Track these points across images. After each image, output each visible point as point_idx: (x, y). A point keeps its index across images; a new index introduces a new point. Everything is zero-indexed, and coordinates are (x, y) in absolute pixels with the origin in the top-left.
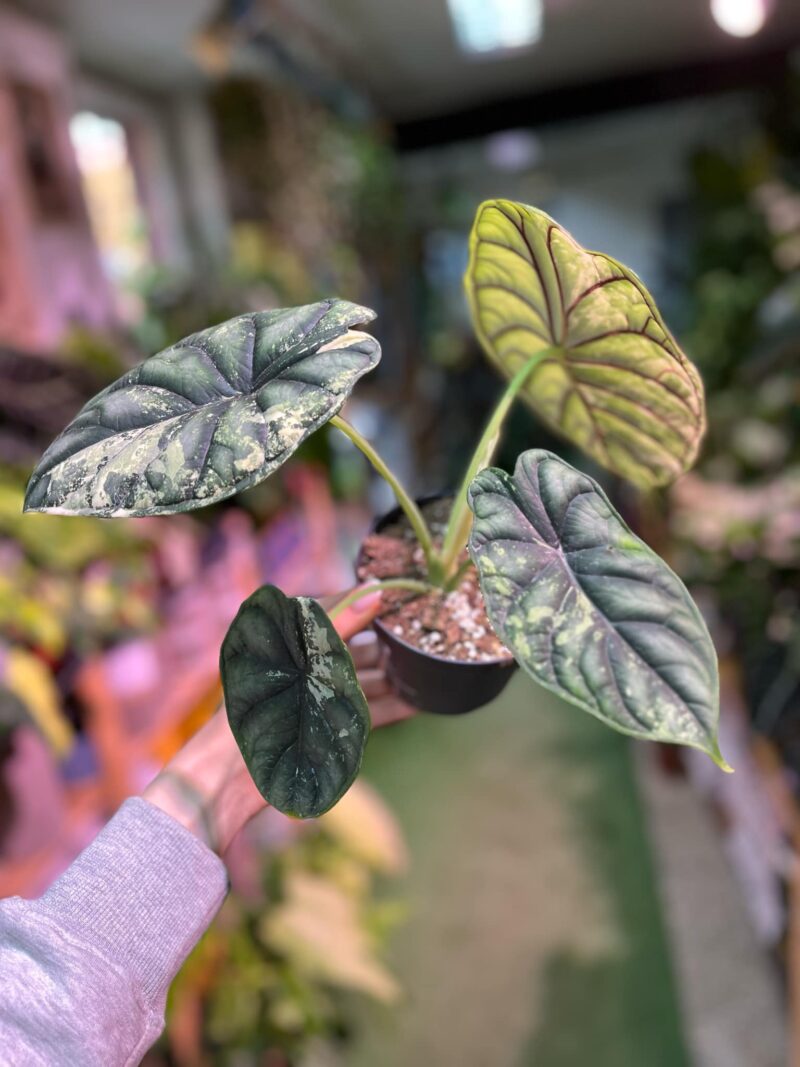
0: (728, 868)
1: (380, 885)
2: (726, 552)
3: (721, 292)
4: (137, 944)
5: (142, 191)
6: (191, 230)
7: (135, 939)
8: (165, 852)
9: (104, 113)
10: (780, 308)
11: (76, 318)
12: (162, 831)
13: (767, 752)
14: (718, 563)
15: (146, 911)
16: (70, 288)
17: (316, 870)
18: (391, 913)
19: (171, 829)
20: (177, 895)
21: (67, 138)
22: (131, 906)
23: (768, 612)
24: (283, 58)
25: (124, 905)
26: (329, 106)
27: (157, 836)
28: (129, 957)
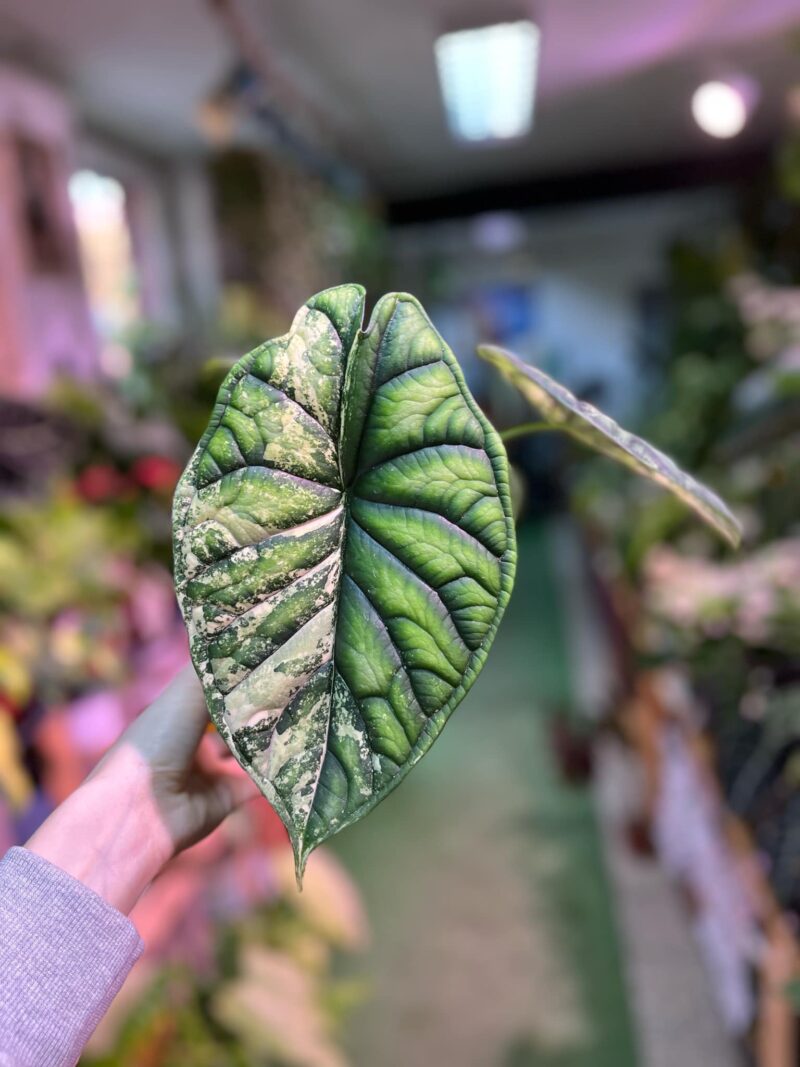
0: (697, 956)
1: (339, 962)
2: (699, 628)
3: (696, 376)
4: (27, 1023)
5: (137, 250)
6: (182, 289)
7: (24, 1018)
8: (57, 914)
9: (103, 171)
10: (756, 392)
11: (63, 367)
12: (52, 889)
13: (740, 833)
14: (692, 639)
15: (36, 984)
16: (59, 337)
17: (274, 944)
18: (350, 993)
19: (63, 886)
20: (73, 963)
21: (66, 195)
22: (17, 979)
23: (741, 690)
24: (283, 134)
25: (9, 978)
26: (324, 178)
27: (46, 895)
28: (17, 1039)
